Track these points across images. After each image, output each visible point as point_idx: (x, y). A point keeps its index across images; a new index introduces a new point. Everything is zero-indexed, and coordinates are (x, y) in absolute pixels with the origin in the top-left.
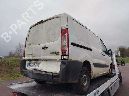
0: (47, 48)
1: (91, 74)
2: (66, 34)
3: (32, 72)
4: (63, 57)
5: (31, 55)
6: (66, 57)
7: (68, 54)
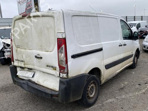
0: (41, 58)
1: (102, 79)
2: (63, 46)
3: (26, 83)
4: (61, 74)
5: (22, 61)
6: (65, 75)
7: (67, 72)
